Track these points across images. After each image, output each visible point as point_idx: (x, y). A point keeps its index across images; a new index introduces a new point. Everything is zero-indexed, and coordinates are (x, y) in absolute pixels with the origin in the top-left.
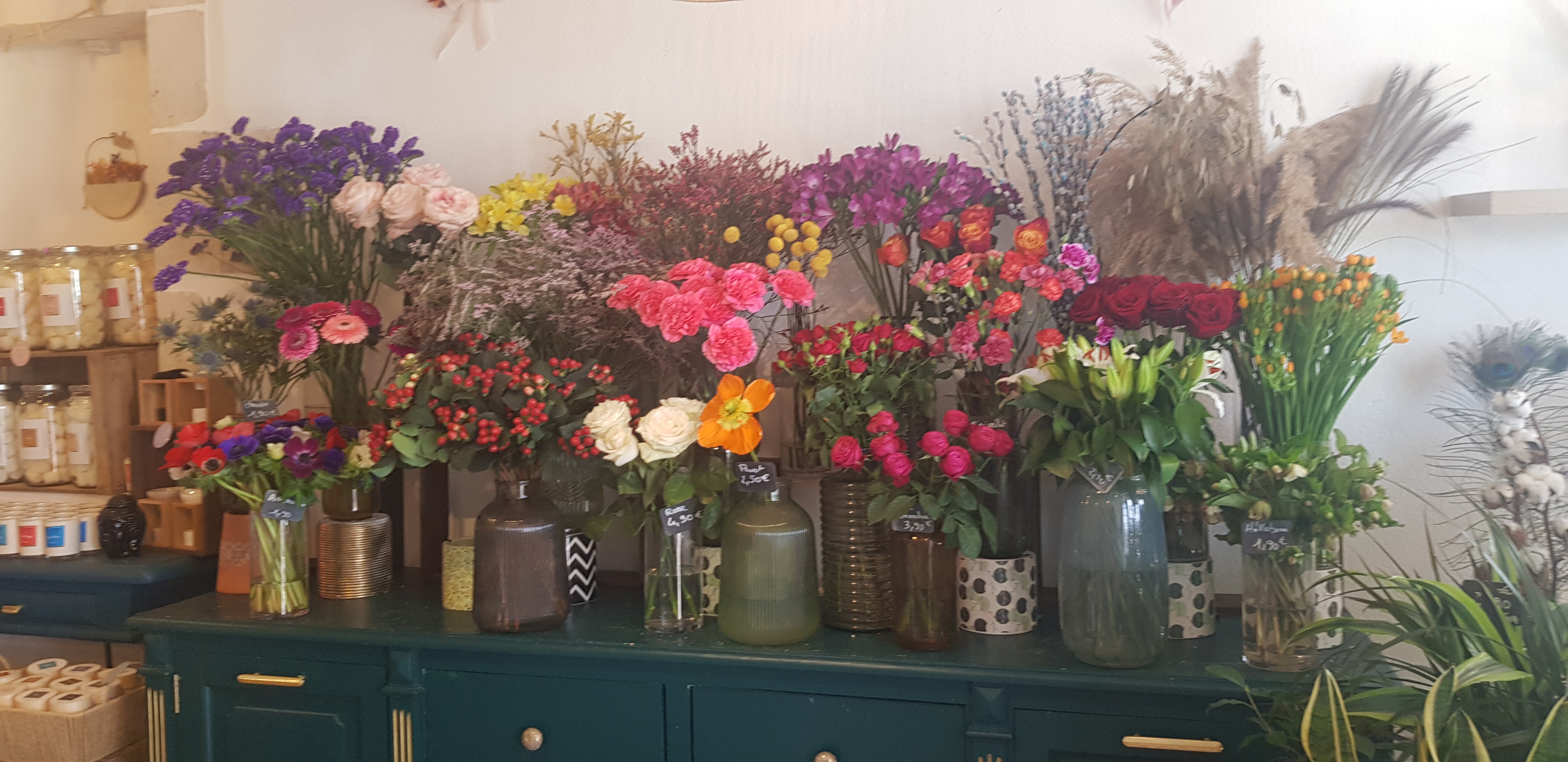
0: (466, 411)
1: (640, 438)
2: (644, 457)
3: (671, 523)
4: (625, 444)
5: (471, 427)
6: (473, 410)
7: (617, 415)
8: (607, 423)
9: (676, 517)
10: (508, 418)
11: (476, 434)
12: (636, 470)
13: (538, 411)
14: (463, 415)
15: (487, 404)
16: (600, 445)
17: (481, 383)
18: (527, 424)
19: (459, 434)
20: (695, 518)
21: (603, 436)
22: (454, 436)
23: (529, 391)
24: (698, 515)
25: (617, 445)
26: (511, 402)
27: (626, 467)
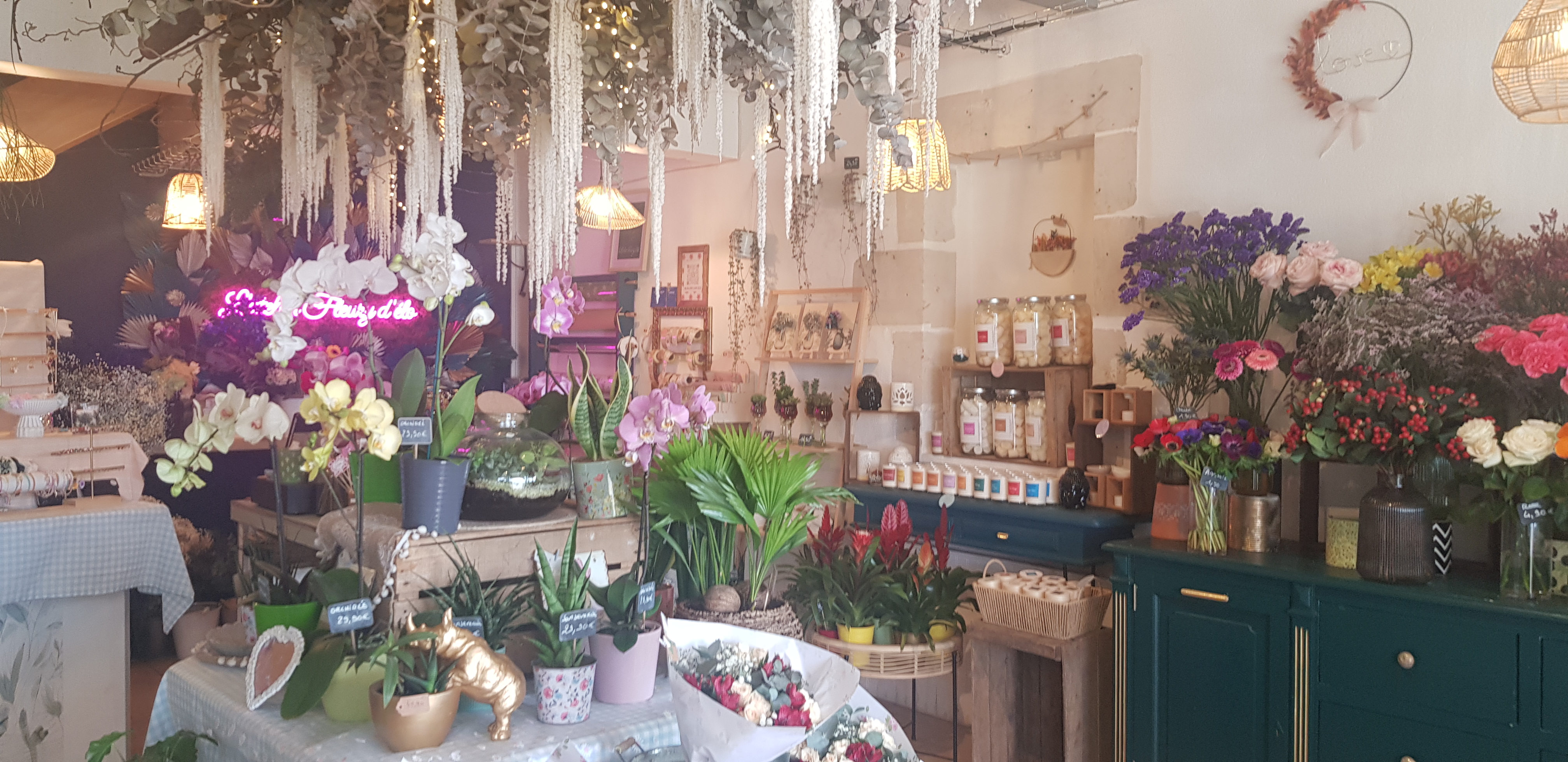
0: (1364, 420)
1: (1504, 448)
2: (1507, 462)
3: (1527, 516)
4: (1491, 451)
5: (1368, 431)
6: (1368, 420)
7: (1485, 430)
8: (1476, 435)
9: (1532, 511)
10: (1396, 427)
11: (1372, 436)
12: (1499, 473)
13: (1421, 423)
14: (1361, 423)
15: (1378, 416)
16: (1470, 451)
17: (1376, 402)
18: (1411, 431)
19: (1358, 436)
20: (1548, 515)
21: (1473, 445)
22: (1354, 437)
23: (1413, 408)
24: (1550, 511)
25: (1485, 452)
26: (1400, 416)
27: (1490, 470)
